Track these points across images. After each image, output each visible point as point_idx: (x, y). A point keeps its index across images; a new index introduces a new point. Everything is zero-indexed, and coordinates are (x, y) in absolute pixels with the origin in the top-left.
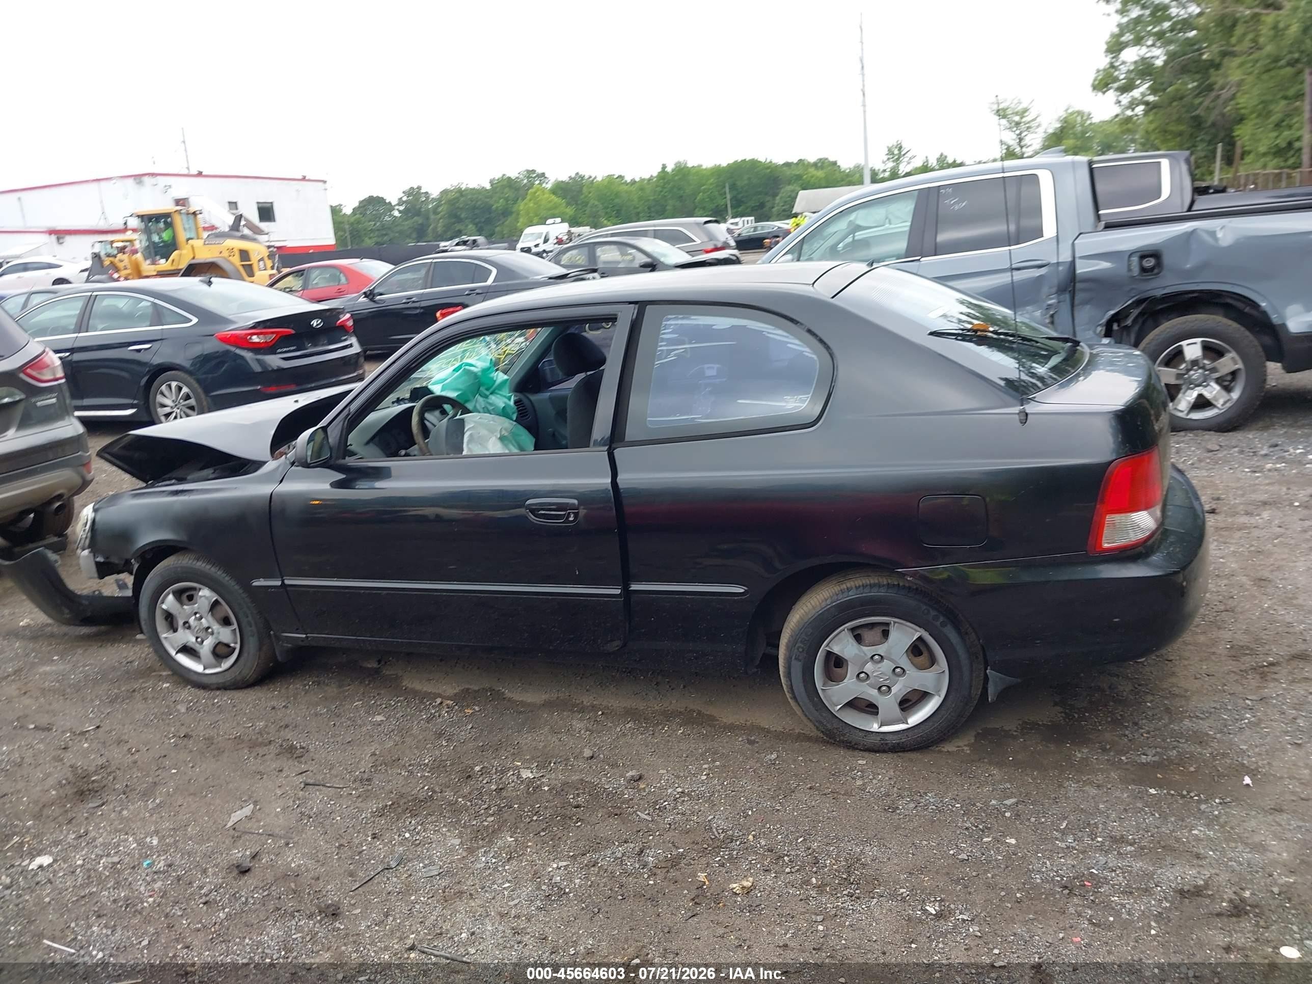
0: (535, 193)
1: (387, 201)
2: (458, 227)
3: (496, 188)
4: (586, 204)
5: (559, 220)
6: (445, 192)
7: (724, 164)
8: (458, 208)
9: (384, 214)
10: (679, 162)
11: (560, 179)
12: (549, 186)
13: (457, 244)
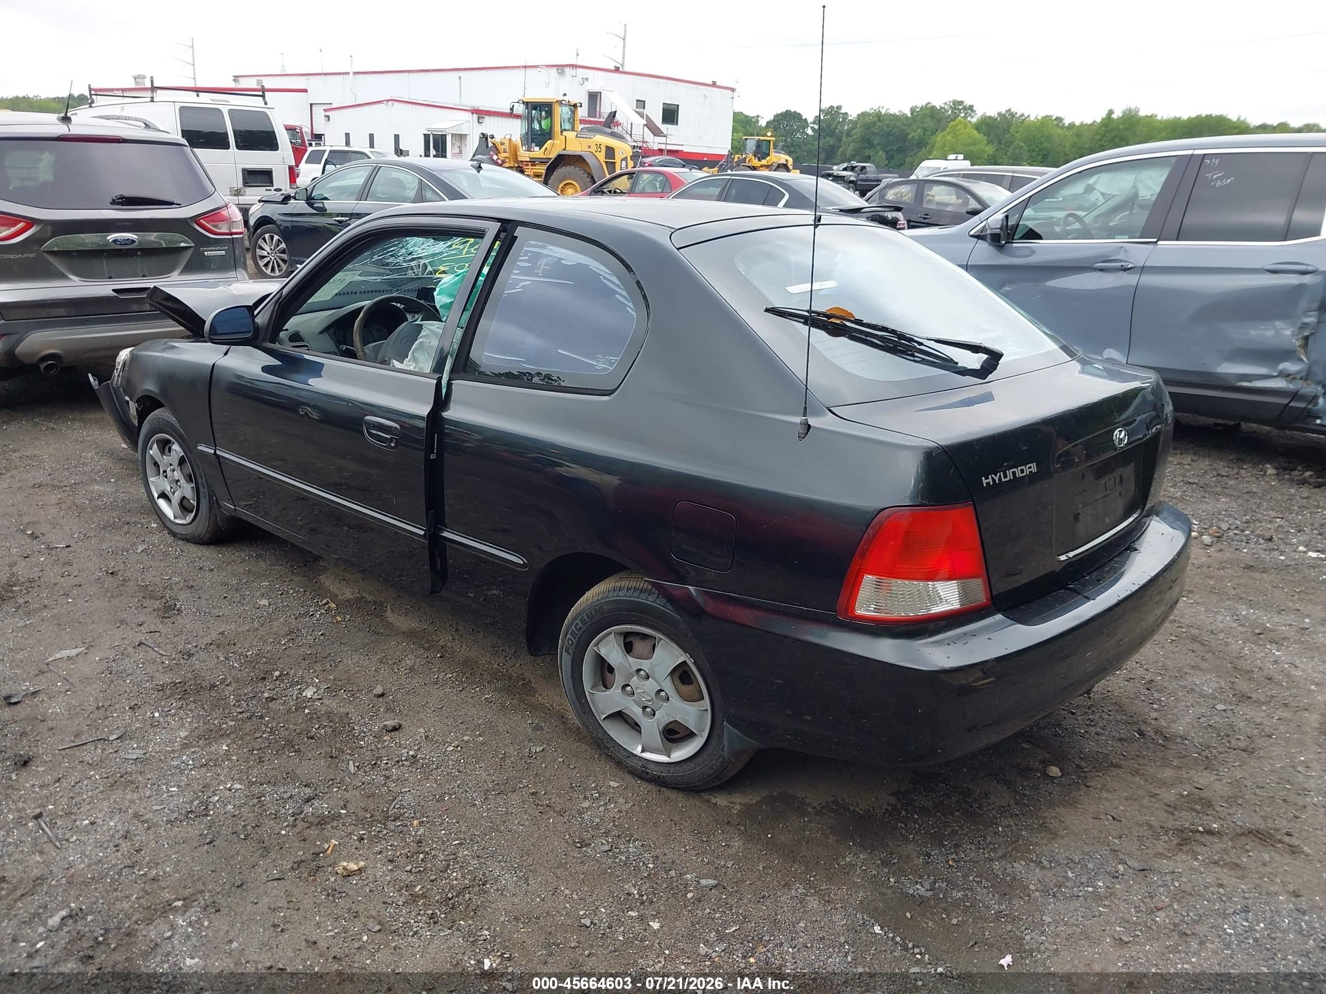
0: (957, 125)
1: (803, 118)
2: (868, 152)
3: (917, 116)
4: (1009, 144)
5: (961, 156)
6: (863, 115)
7: (1185, 117)
8: (873, 133)
9: (797, 130)
10: (1130, 110)
11: (988, 114)
12: (974, 120)
13: (845, 169)
